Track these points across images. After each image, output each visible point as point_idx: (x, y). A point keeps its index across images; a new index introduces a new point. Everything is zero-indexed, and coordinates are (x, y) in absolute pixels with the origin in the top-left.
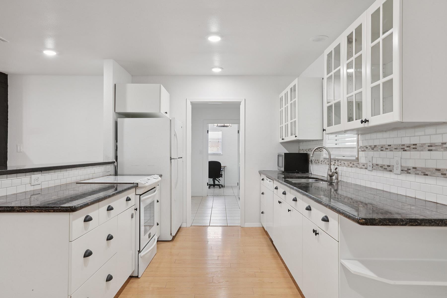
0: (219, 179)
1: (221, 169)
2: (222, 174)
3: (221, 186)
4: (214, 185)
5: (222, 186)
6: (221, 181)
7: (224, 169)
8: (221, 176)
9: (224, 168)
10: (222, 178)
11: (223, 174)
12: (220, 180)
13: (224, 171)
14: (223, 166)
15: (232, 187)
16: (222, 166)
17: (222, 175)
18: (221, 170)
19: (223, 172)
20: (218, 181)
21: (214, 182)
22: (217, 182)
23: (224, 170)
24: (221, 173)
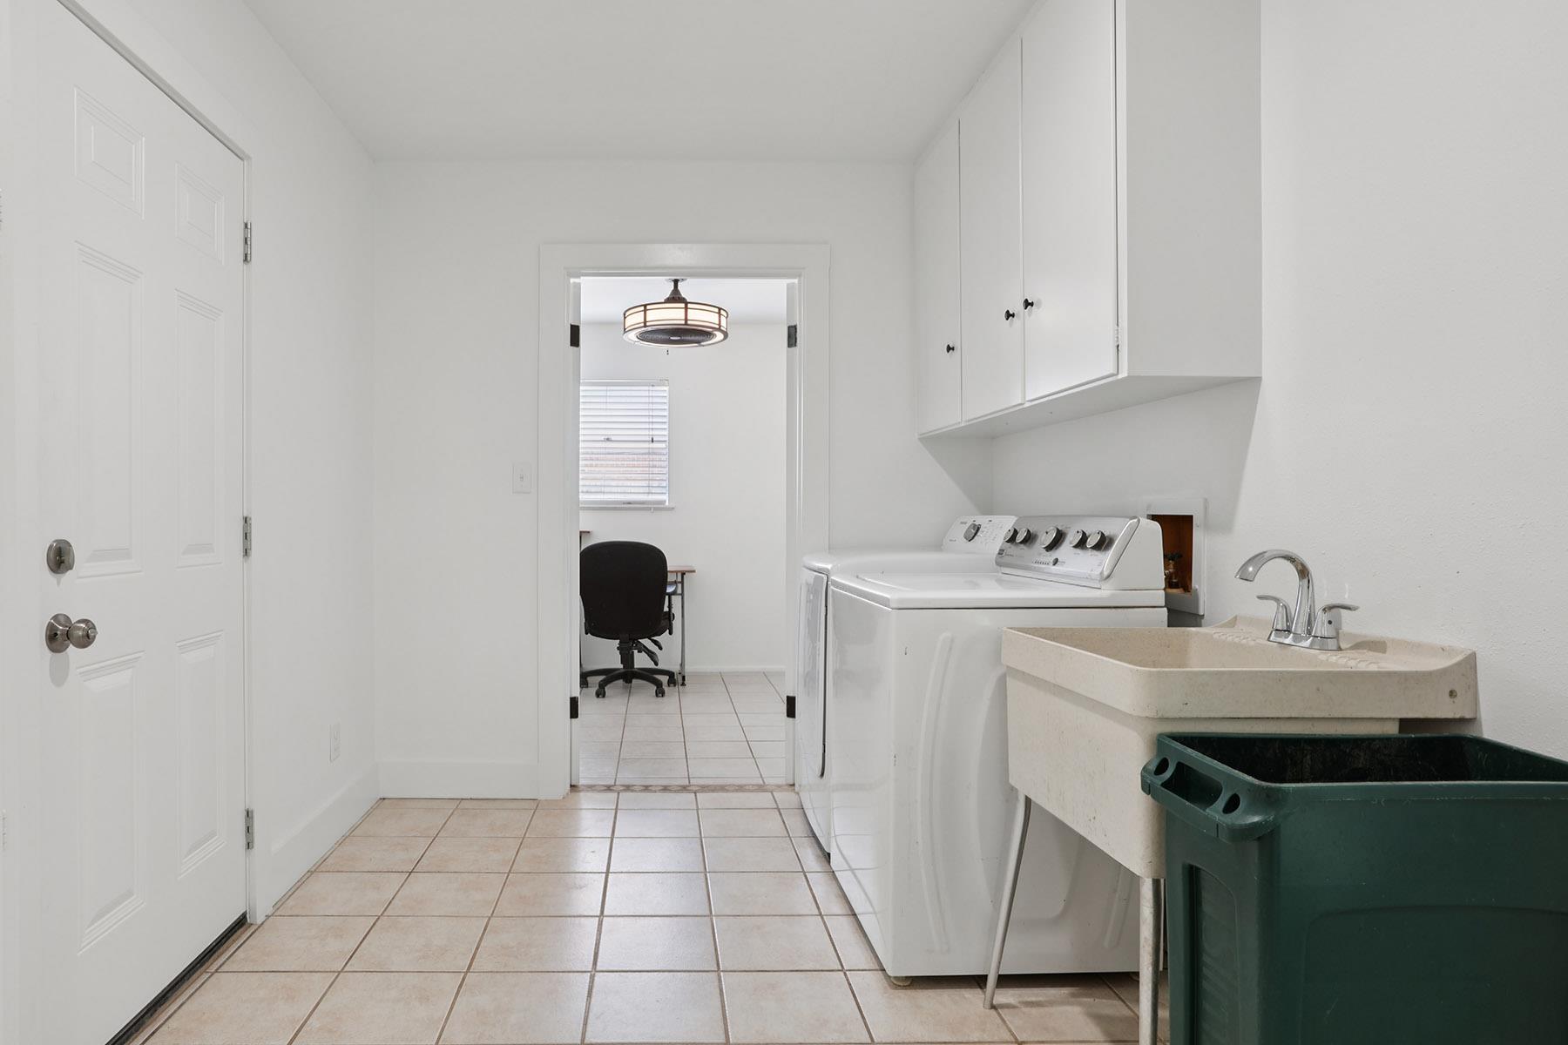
0: (656, 643)
1: (665, 583)
2: (673, 611)
3: (664, 679)
4: (628, 674)
5: (672, 681)
6: (667, 651)
7: (682, 582)
8: (664, 623)
9: (679, 579)
10: (671, 633)
11: (676, 610)
12: (661, 648)
13: (682, 594)
14: (677, 572)
15: (722, 677)
16: (669, 569)
17: (669, 617)
18: (670, 590)
19: (676, 600)
20: (651, 655)
21: (627, 659)
22: (641, 661)
23: (679, 591)
24: (666, 609)
